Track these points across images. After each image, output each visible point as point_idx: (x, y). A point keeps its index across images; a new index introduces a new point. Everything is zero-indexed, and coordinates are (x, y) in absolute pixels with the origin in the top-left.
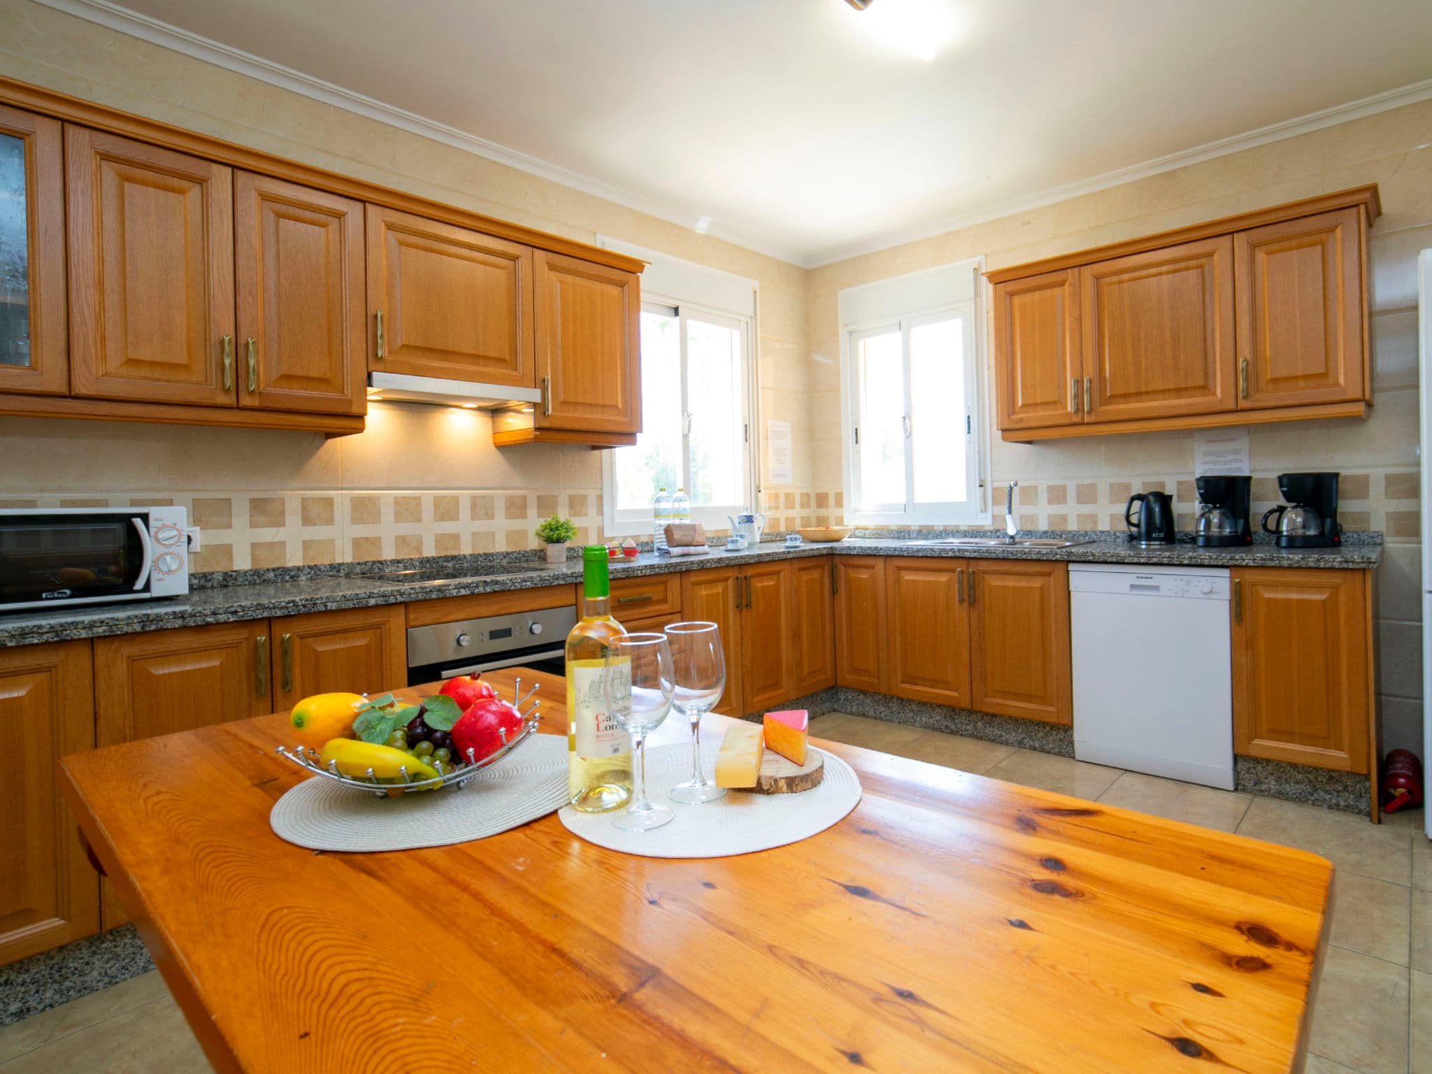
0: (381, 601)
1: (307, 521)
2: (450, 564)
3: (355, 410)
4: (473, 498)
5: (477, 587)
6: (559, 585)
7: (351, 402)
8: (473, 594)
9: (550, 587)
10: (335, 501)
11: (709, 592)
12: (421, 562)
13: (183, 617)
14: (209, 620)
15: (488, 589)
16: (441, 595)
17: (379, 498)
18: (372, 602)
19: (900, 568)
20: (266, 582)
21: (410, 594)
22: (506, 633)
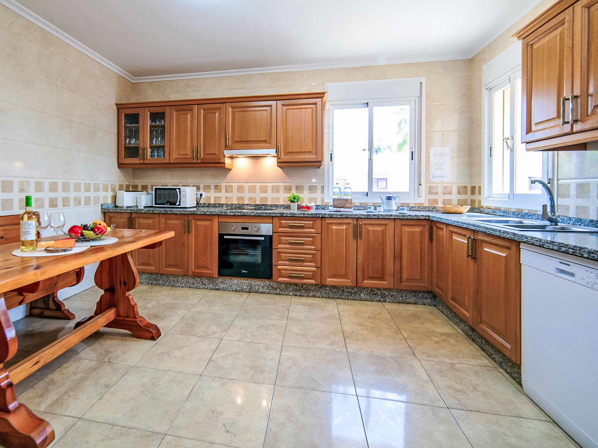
0: (210, 213)
1: (226, 191)
2: (263, 207)
3: (222, 161)
4: (273, 186)
5: (236, 213)
6: (263, 216)
7: (220, 159)
8: (234, 215)
9: (261, 216)
10: (233, 186)
11: (337, 228)
12: (255, 205)
13: (171, 211)
14: (175, 212)
15: (239, 214)
16: (225, 214)
17: (244, 185)
18: (208, 213)
19: (452, 232)
20: (217, 207)
21: (217, 212)
22: (247, 229)
